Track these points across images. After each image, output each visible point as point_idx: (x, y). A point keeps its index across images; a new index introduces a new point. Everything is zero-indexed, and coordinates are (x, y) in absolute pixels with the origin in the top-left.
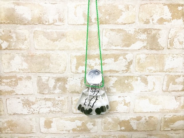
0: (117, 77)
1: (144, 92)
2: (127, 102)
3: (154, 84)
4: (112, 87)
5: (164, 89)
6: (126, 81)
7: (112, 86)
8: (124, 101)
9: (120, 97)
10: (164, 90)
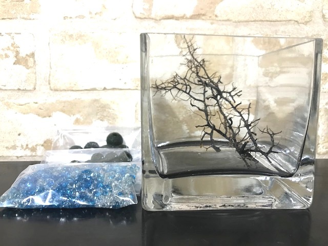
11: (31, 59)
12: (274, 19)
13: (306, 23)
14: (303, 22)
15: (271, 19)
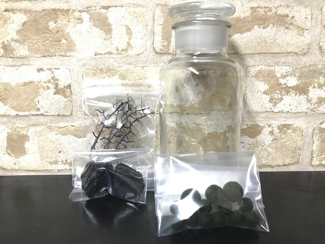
0: (26, 11)
1: (103, 56)
2: (61, 86)
3: (129, 31)
4: (16, 41)
5: (158, 45)
6: (52, 25)
7: (16, 37)
8: (52, 81)
9: (42, 69)
10: (158, 50)
11: (68, 90)
12: (276, 52)
13: (304, 54)
14: (302, 53)
15: (273, 52)
